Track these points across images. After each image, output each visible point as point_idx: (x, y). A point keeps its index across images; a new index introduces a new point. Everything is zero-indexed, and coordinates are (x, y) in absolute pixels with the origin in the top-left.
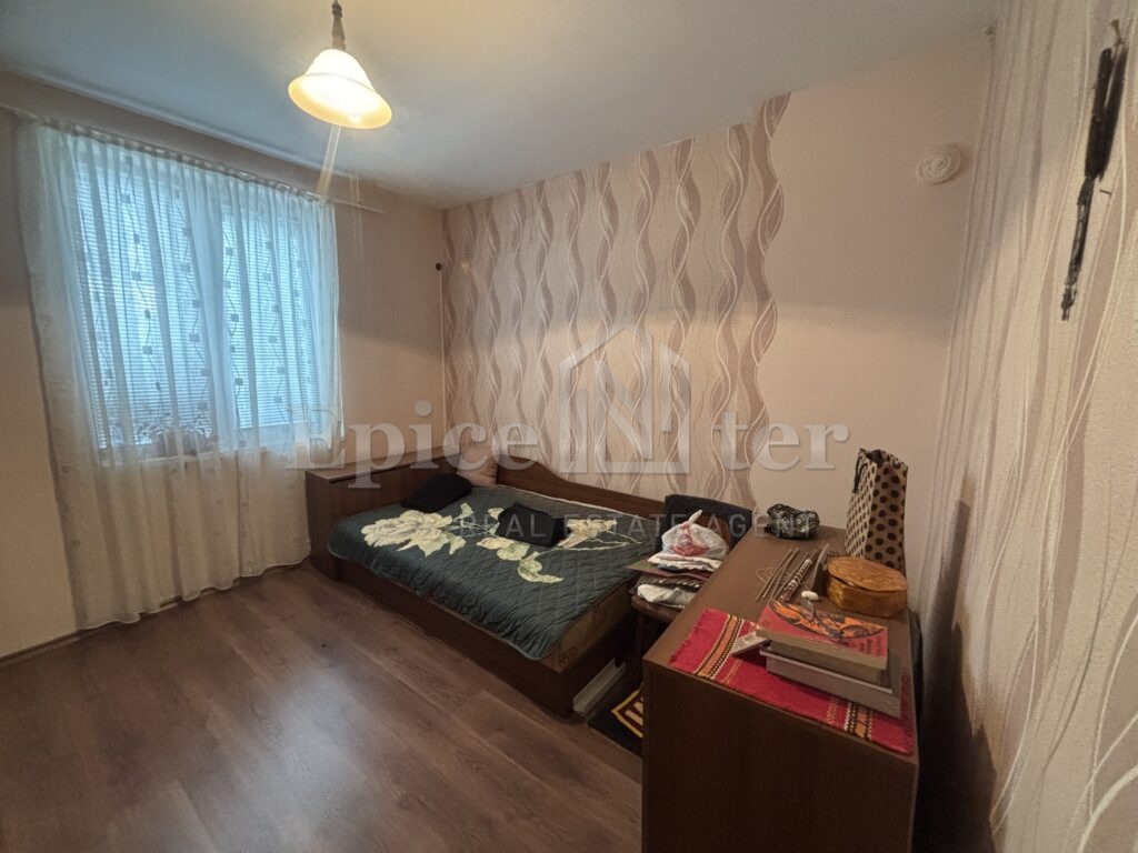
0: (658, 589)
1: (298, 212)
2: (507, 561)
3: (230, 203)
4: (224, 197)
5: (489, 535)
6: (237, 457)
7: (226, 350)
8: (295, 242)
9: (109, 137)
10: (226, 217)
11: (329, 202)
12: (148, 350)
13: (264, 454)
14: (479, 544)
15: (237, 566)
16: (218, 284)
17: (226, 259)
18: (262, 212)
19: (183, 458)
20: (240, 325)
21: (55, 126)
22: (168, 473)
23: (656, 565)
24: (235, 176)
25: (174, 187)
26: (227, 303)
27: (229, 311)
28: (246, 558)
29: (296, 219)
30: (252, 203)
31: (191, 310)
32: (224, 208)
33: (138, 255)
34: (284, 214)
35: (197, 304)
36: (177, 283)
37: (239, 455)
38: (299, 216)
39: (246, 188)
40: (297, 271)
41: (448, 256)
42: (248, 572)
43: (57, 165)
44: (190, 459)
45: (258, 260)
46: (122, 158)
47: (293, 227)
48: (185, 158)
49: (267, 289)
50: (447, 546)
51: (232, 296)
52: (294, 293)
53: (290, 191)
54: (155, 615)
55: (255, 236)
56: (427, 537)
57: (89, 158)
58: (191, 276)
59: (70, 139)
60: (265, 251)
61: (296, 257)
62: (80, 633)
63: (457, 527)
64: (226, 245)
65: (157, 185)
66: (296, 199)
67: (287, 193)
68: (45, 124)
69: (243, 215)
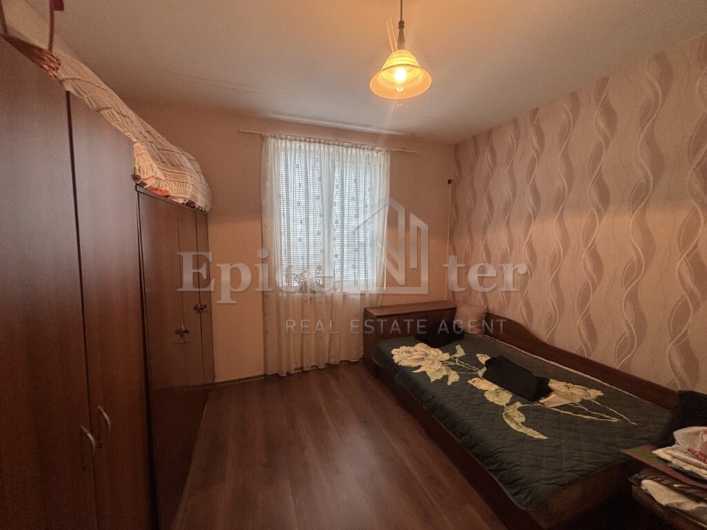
0: (673, 494)
1: (371, 159)
2: (492, 403)
3: (339, 161)
4: (337, 158)
5: (477, 376)
6: (332, 296)
7: (332, 238)
8: (368, 176)
9: (293, 138)
10: (337, 169)
11: (387, 151)
12: (300, 240)
13: (345, 296)
14: (470, 382)
15: (327, 358)
16: (331, 204)
17: (335, 190)
18: (353, 163)
19: (309, 295)
20: (339, 225)
21: (275, 137)
22: (303, 301)
23: (666, 461)
24: (342, 146)
25: (316, 157)
26: (334, 214)
27: (334, 218)
28: (331, 354)
29: (369, 164)
30: (349, 159)
31: (318, 218)
32: (336, 163)
33: (300, 193)
34: (364, 162)
35: (321, 216)
36: (314, 205)
37: (334, 295)
38: (371, 162)
39: (347, 151)
40: (368, 193)
41: (457, 174)
42: (332, 361)
43: (274, 155)
44: (312, 295)
45: (349, 189)
46: (297, 147)
47: (367, 169)
48: (322, 141)
49: (353, 204)
50: (446, 378)
51: (337, 209)
52: (366, 206)
53: (368, 149)
54: (292, 374)
55: (349, 176)
56: (432, 366)
57: (286, 149)
58: (319, 201)
59: (280, 141)
60: (353, 184)
61: (368, 186)
62: (265, 375)
63: (453, 364)
64: (336, 183)
65: (310, 157)
66: (370, 153)
67: (366, 150)
68: (272, 137)
69: (344, 166)
